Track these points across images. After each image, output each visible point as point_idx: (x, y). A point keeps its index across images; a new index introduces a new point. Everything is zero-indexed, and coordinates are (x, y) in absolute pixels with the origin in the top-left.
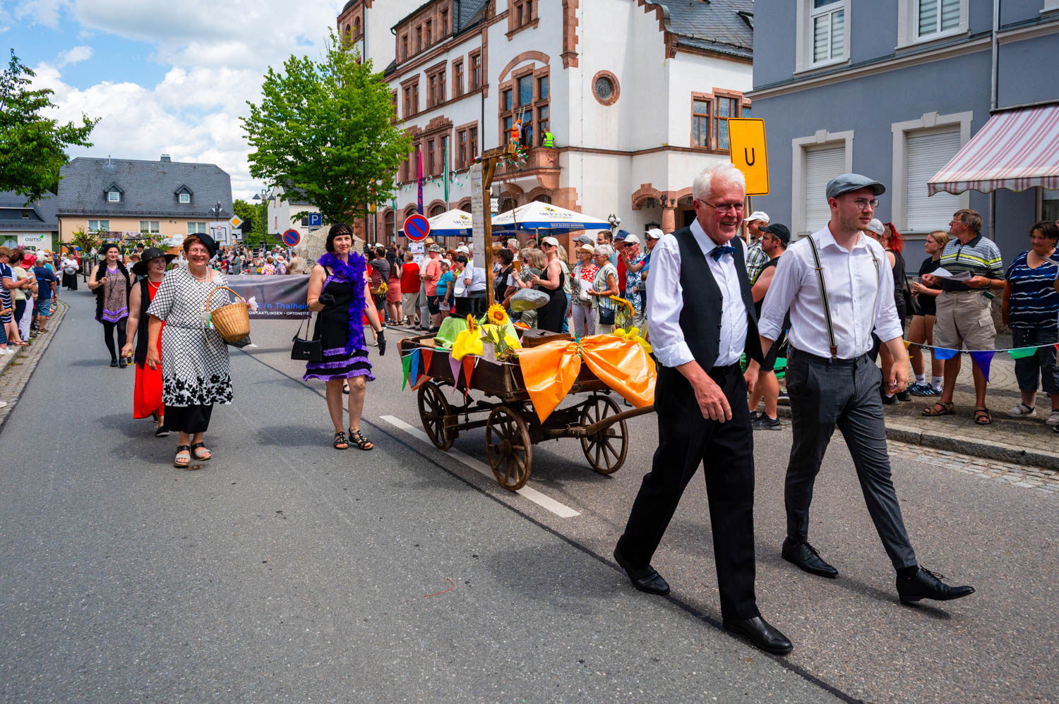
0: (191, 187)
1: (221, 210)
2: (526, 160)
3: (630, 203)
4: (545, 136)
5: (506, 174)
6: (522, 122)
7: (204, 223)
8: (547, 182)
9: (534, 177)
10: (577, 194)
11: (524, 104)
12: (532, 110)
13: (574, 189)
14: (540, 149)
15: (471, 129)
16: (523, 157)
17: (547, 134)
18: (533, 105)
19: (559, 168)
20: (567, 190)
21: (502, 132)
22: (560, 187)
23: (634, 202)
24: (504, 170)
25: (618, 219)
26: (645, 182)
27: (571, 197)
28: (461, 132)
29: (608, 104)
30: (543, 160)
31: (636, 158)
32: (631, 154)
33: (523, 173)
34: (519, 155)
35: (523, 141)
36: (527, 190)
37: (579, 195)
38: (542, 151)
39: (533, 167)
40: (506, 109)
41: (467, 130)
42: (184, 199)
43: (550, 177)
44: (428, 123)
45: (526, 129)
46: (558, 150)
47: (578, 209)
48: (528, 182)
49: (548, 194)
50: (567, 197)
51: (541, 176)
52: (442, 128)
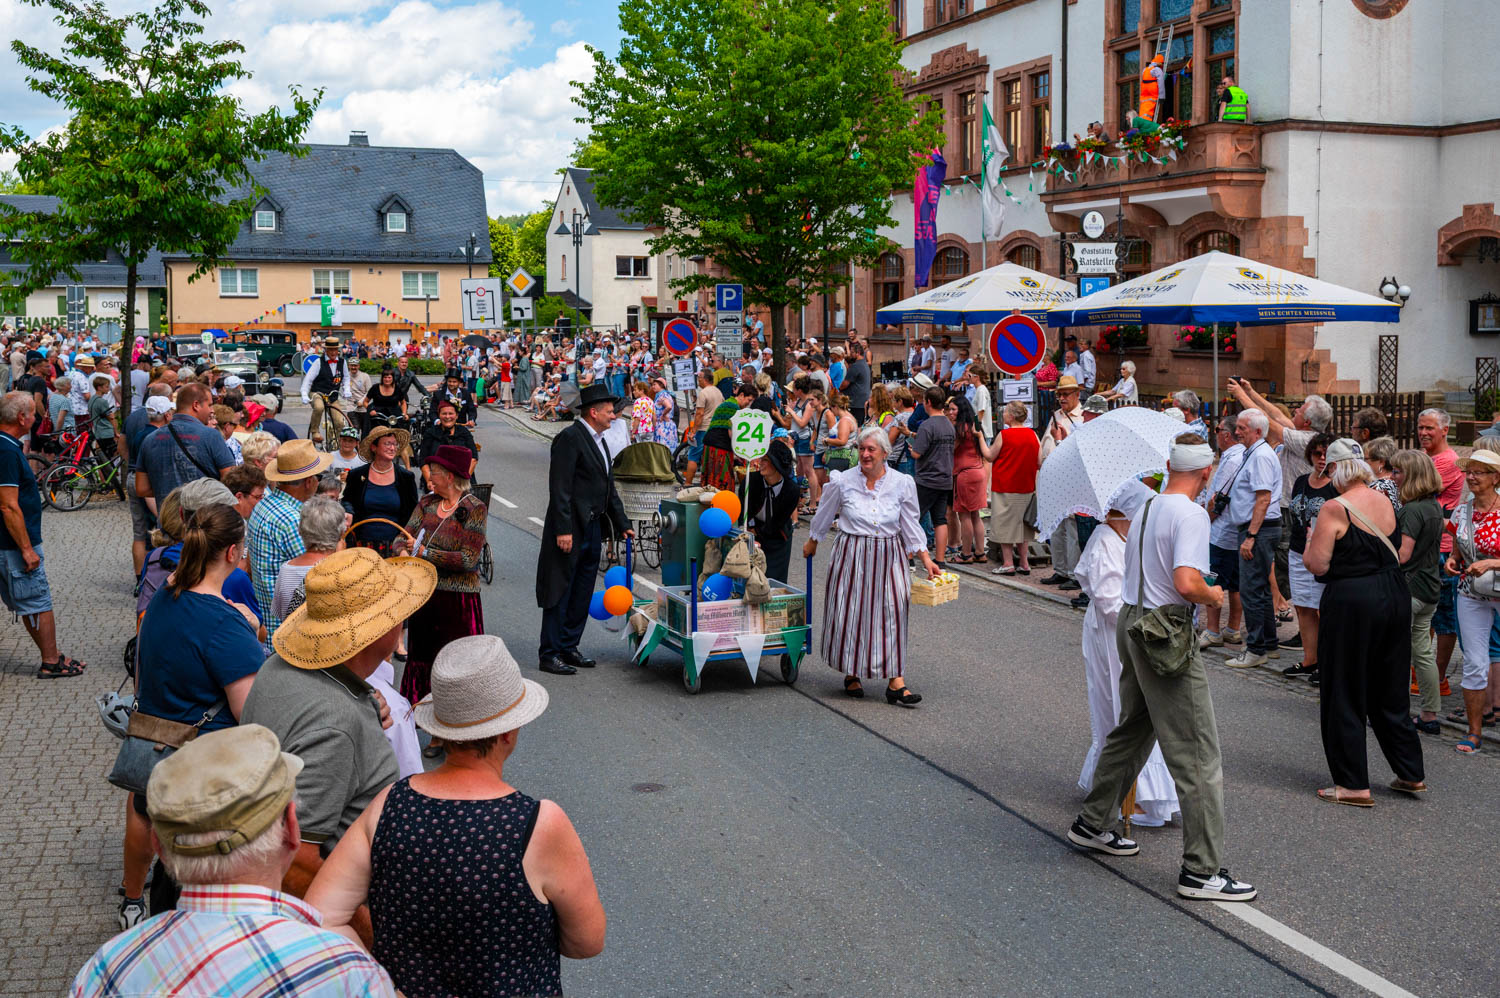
0: (408, 199)
1: (477, 250)
2: (1180, 152)
3: (1434, 250)
4: (1228, 97)
5: (1130, 182)
6: (1167, 61)
7: (435, 274)
8: (1232, 202)
9: (1202, 192)
10: (1305, 232)
11: (1170, 17)
12: (1191, 32)
13: (1300, 220)
14: (1216, 126)
15: (1032, 76)
16: (1175, 147)
17: (1233, 90)
18: (1194, 20)
19: (1263, 170)
20: (1282, 222)
21: (1112, 81)
22: (1264, 214)
23: (1443, 247)
24: (1122, 175)
25: (1405, 289)
26: (1478, 199)
27: (1292, 239)
28: (1007, 83)
29: (1383, 13)
30: (1222, 151)
31: (1453, 143)
32: (1439, 133)
33: (1169, 181)
34: (1165, 142)
35: (1172, 108)
36: (1177, 219)
37: (1311, 234)
38: (1224, 131)
39: (1198, 166)
40: (1123, 31)
41: (1025, 77)
42: (396, 223)
43: (1239, 191)
44: (929, 62)
45: (1177, 78)
46: (1258, 129)
47: (1308, 267)
48: (1182, 201)
49: (1231, 229)
50: (1281, 239)
51: (1218, 190)
52: (962, 73)
